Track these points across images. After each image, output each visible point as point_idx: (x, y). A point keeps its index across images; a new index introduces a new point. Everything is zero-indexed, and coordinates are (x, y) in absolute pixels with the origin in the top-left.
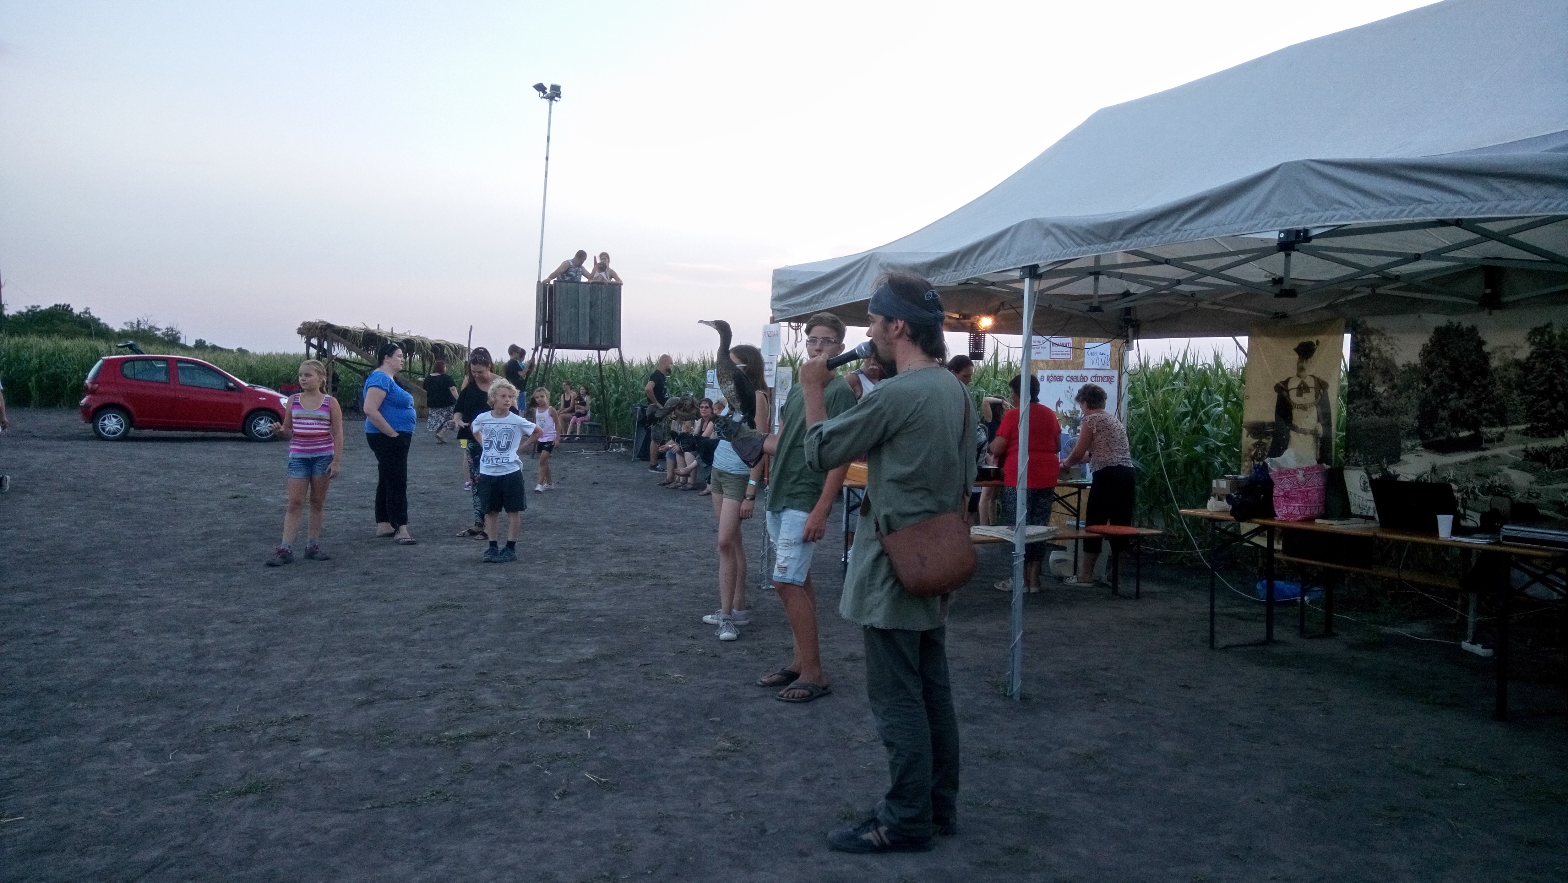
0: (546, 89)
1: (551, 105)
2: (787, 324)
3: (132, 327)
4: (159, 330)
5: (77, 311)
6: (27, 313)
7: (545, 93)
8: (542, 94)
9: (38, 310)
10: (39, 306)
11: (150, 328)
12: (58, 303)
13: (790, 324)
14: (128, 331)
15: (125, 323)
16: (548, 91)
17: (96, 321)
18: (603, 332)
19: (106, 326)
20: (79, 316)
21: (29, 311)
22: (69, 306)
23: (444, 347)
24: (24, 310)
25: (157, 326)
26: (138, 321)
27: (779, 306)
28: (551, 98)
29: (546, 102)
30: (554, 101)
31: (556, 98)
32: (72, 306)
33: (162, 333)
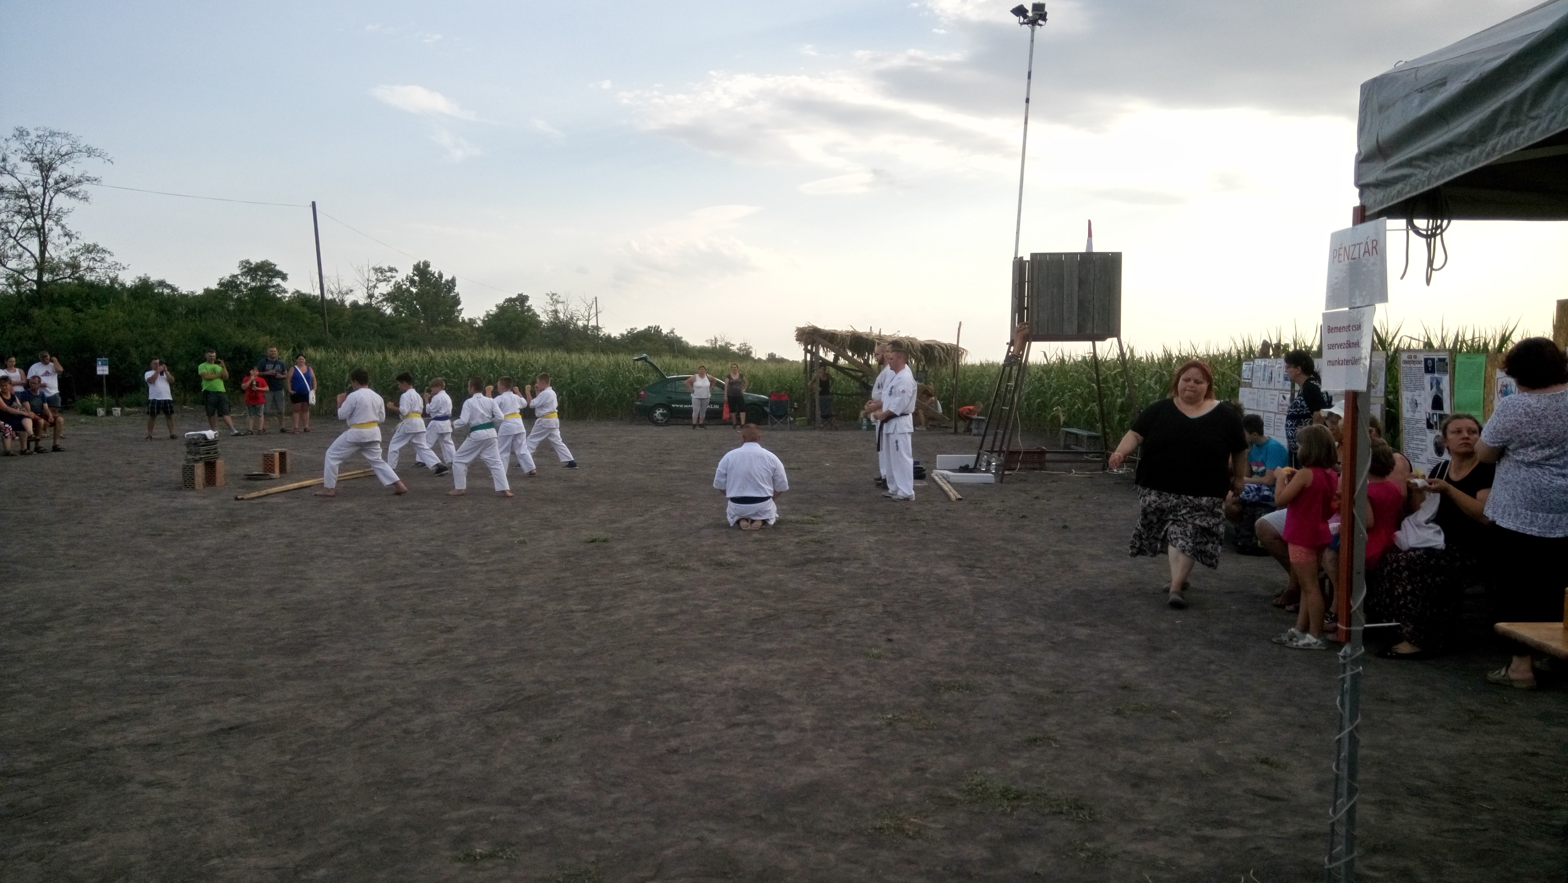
0: (1027, 11)
1: (1033, 31)
2: (1402, 223)
3: (711, 344)
4: (733, 345)
5: (665, 332)
6: (627, 335)
7: (1025, 17)
8: (1022, 19)
9: (635, 332)
10: (636, 329)
11: (727, 344)
12: (651, 325)
13: (1410, 224)
14: (708, 347)
15: (707, 341)
16: (1030, 14)
17: (678, 340)
18: (1096, 316)
19: (687, 343)
20: (666, 336)
21: (629, 332)
22: (659, 327)
23: (935, 348)
24: (625, 333)
25: (732, 342)
26: (716, 339)
27: (1378, 171)
28: (1033, 22)
29: (1027, 28)
30: (1038, 27)
31: (1040, 22)
32: (661, 327)
33: (738, 349)
